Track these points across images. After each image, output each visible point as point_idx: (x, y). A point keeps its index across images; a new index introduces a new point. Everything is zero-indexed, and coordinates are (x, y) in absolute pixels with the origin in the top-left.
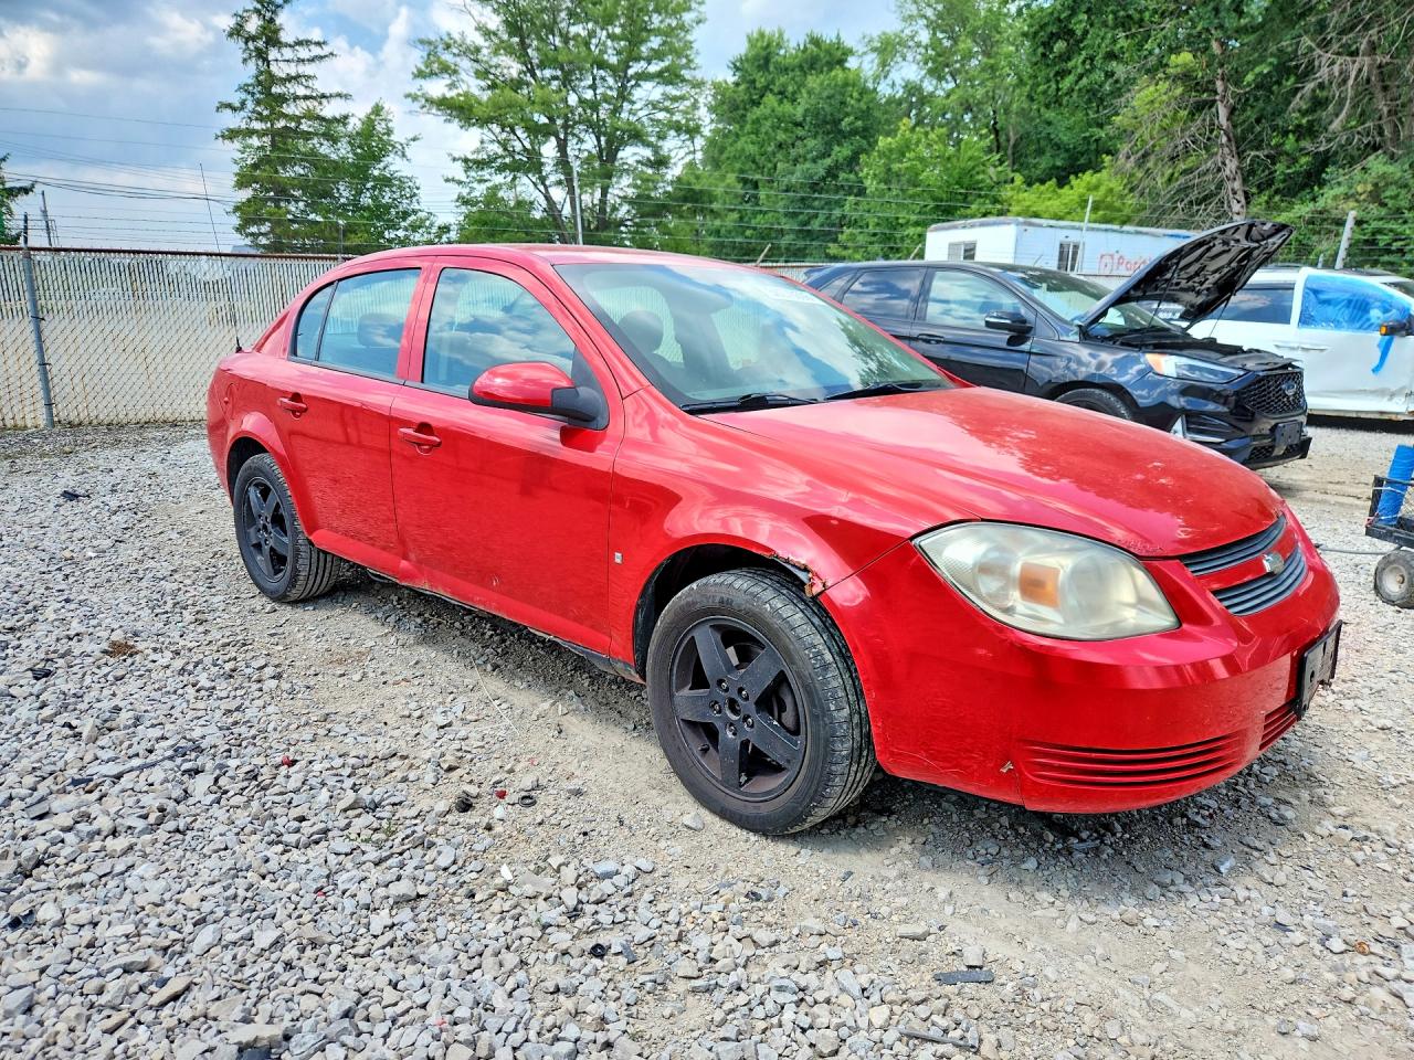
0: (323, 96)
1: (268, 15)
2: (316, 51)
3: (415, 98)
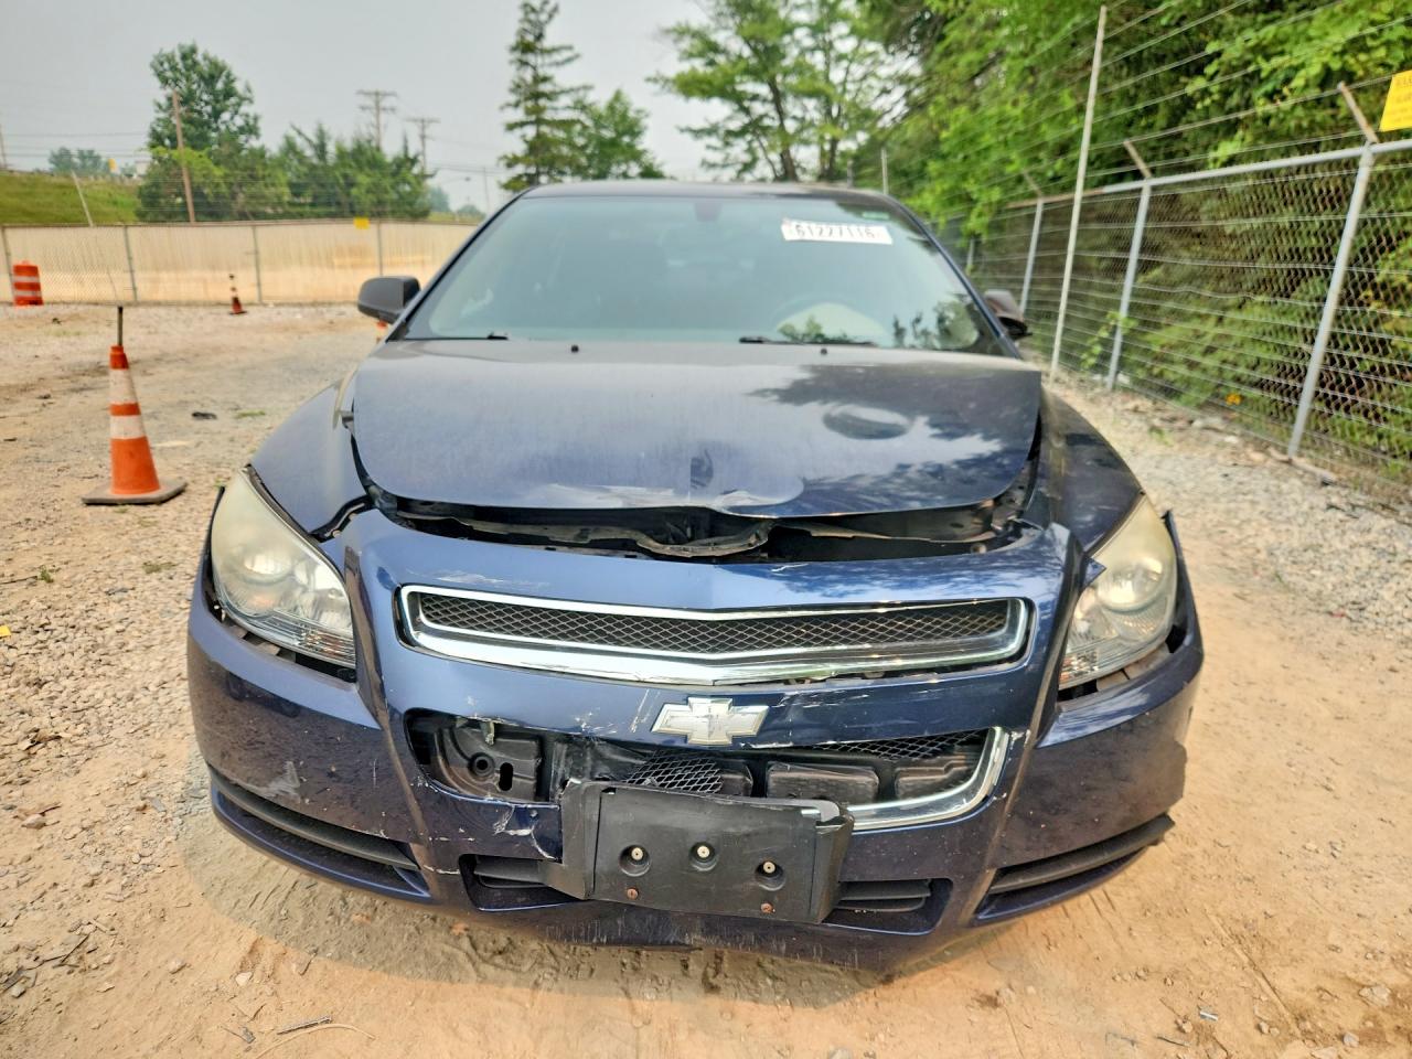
0: (572, 90)
1: (537, 31)
2: (566, 54)
3: (655, 80)
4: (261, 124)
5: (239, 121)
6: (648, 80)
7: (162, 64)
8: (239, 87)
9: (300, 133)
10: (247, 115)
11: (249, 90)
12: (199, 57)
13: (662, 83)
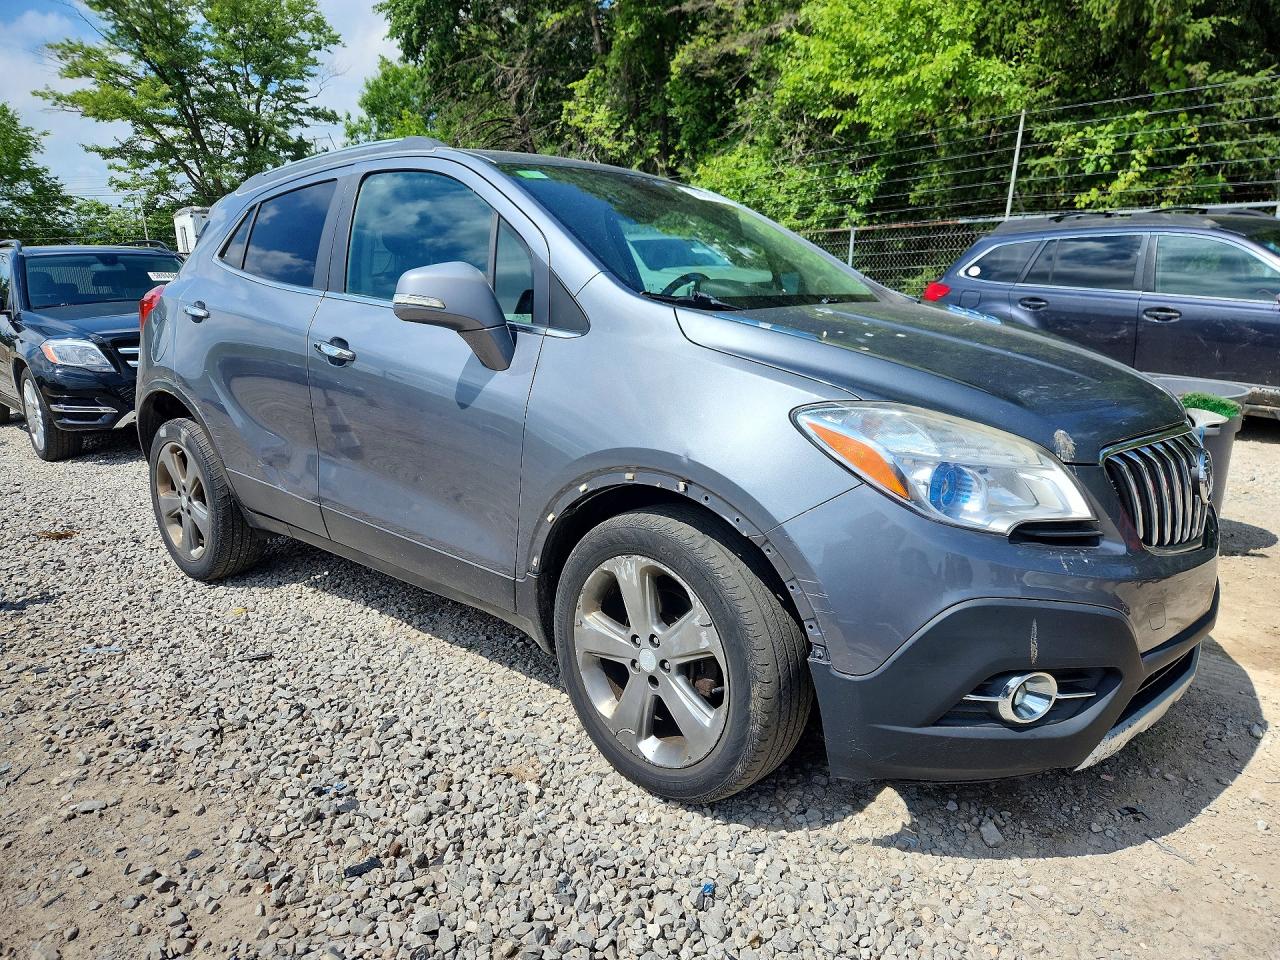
6: (34, 94)
13: (54, 100)
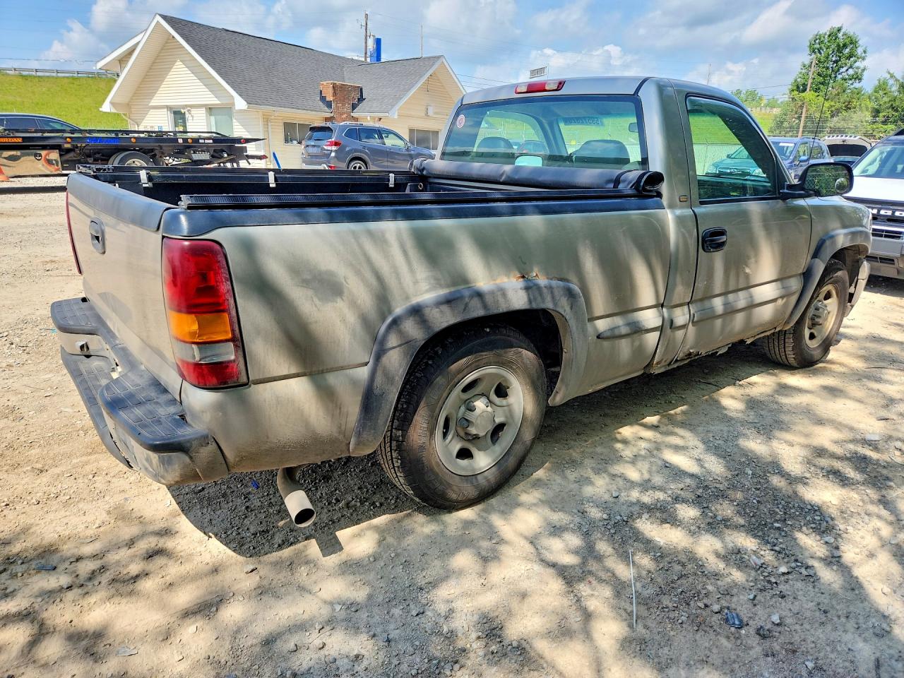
4: (865, 73)
5: (851, 72)
7: (815, 41)
8: (860, 51)
9: (892, 76)
10: (858, 68)
11: (865, 52)
12: (840, 35)
